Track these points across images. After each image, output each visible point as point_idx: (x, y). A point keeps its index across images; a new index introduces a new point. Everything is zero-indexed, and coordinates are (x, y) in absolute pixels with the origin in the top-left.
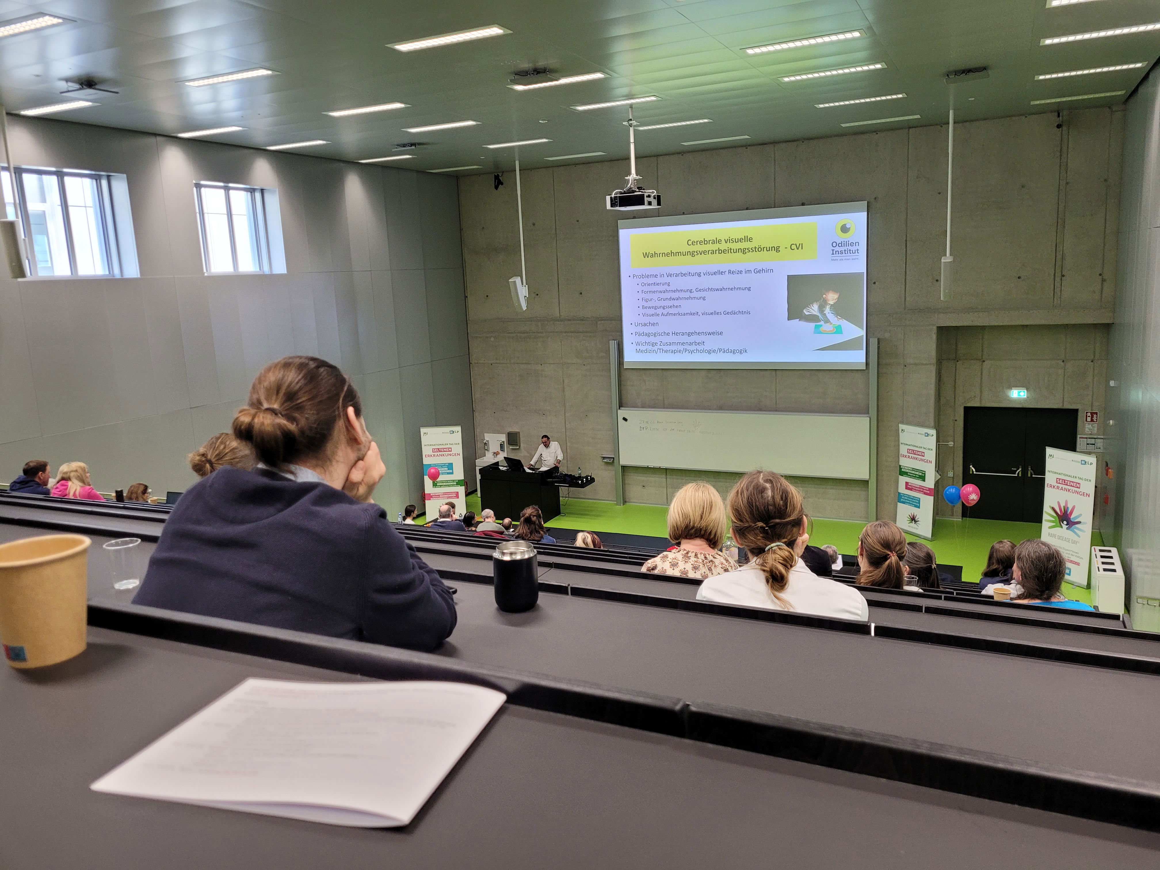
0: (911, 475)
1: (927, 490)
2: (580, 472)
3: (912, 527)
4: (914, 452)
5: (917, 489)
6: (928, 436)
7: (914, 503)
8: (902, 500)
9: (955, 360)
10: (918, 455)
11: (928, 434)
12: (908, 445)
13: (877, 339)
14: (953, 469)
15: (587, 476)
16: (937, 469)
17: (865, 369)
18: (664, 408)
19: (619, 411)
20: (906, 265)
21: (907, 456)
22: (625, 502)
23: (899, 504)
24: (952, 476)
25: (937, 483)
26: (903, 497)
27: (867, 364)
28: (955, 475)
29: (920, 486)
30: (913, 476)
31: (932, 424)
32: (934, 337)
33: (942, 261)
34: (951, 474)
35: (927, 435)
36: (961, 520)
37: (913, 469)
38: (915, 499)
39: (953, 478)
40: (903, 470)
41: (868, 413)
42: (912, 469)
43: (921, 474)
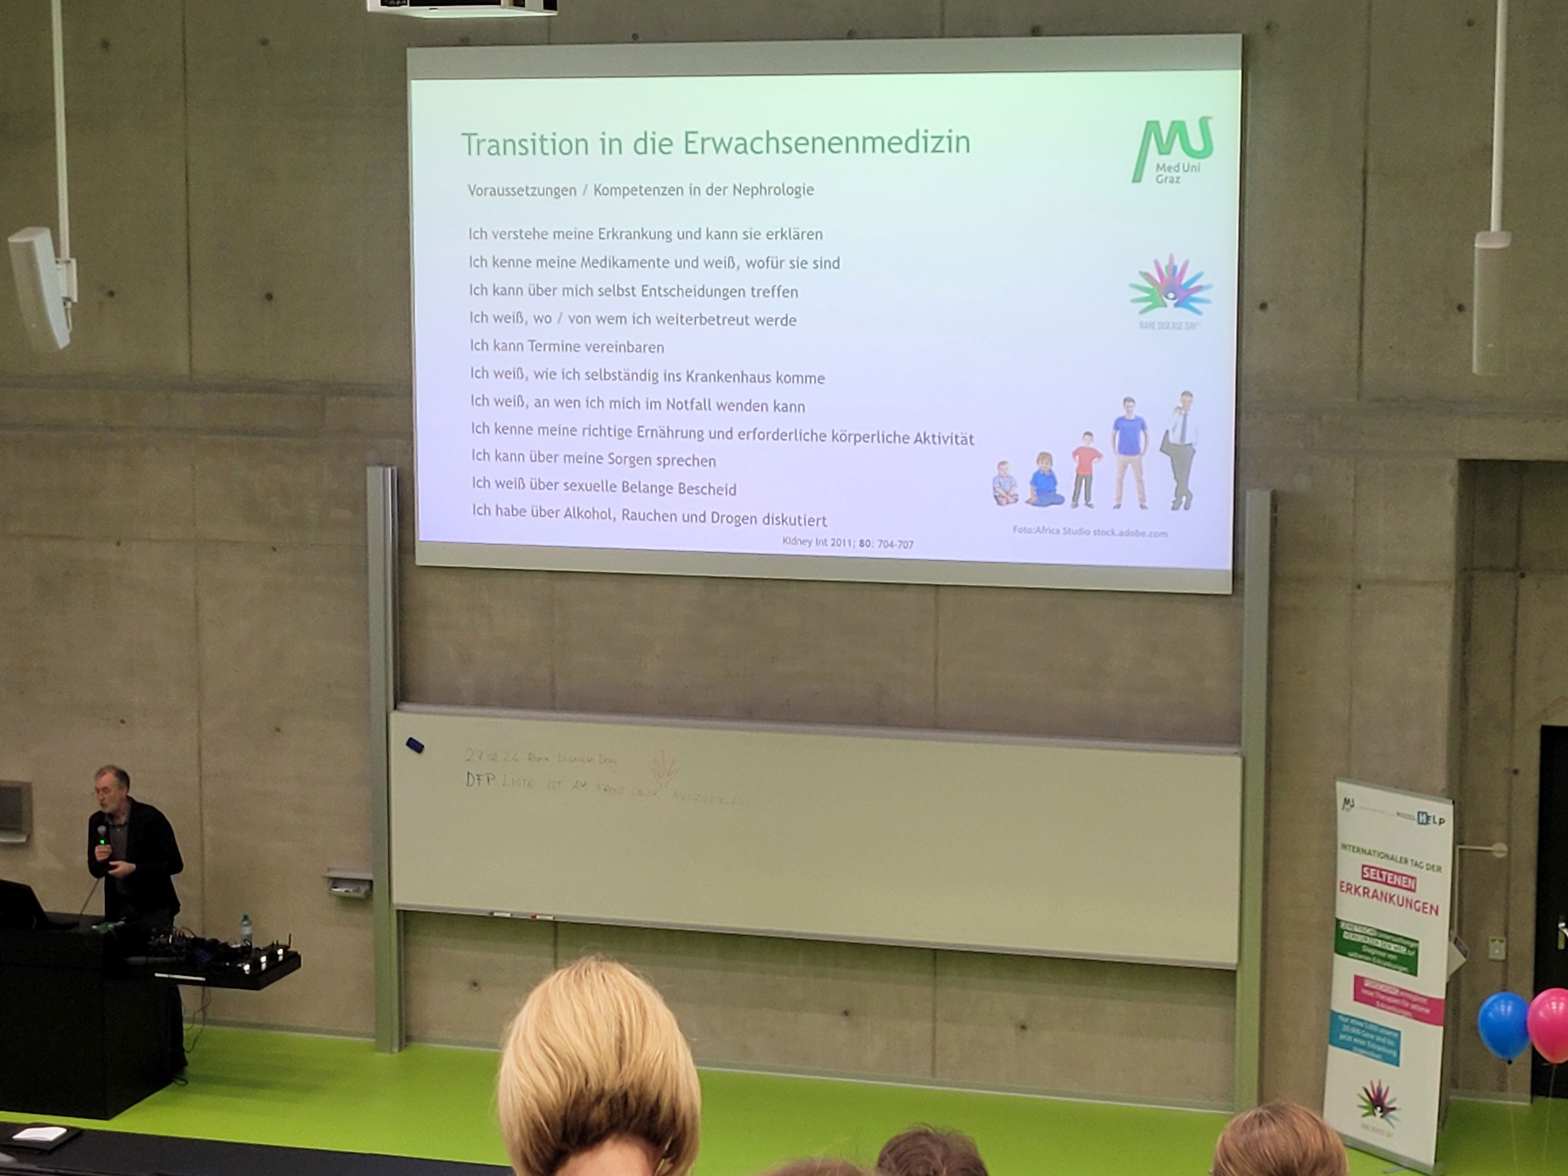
0: (1373, 952)
1: (1421, 1004)
2: (247, 931)
3: (1374, 1130)
4: (1381, 876)
5: (1389, 999)
6: (1427, 823)
7: (1380, 1049)
8: (1342, 1037)
9: (1514, 571)
10: (1396, 886)
11: (1428, 817)
12: (1364, 851)
13: (1267, 495)
14: (1506, 933)
15: (274, 947)
16: (1455, 933)
17: (1230, 592)
18: (553, 708)
19: (394, 716)
20: (1363, 251)
21: (1361, 890)
22: (406, 1039)
23: (1334, 1052)
24: (1503, 957)
25: (1454, 982)
26: (1346, 1028)
27: (1237, 576)
28: (1510, 954)
29: (1402, 990)
30: (1376, 956)
31: (1441, 781)
32: (1450, 492)
33: (1476, 245)
34: (1497, 951)
35: (1423, 818)
36: (1527, 1104)
37: (1381, 934)
38: (1383, 1036)
39: (1505, 962)
40: (1346, 936)
41: (1239, 743)
42: (1375, 934)
43: (1403, 950)
